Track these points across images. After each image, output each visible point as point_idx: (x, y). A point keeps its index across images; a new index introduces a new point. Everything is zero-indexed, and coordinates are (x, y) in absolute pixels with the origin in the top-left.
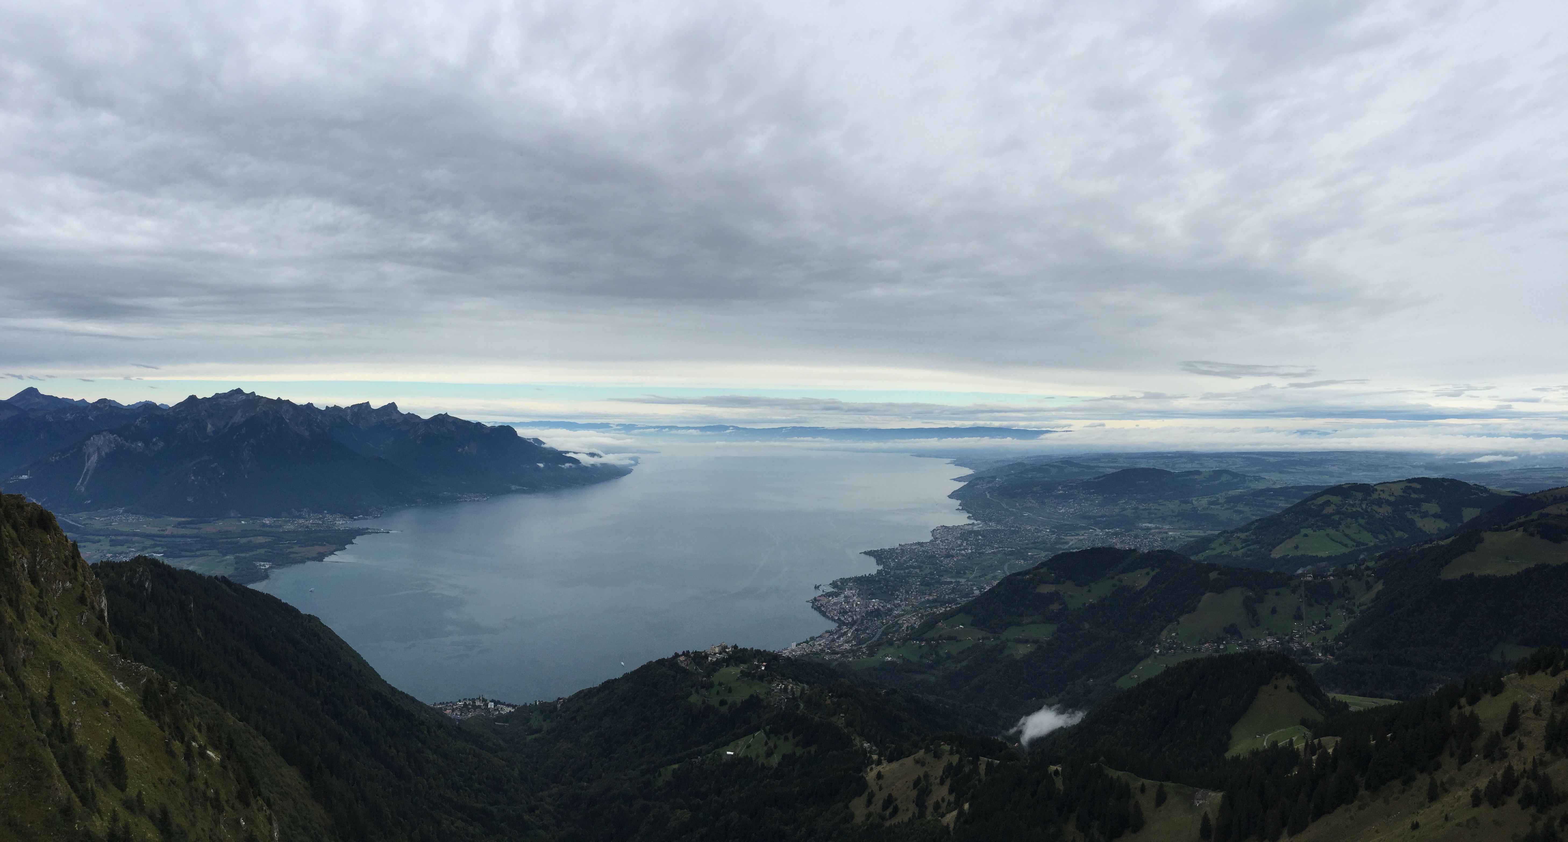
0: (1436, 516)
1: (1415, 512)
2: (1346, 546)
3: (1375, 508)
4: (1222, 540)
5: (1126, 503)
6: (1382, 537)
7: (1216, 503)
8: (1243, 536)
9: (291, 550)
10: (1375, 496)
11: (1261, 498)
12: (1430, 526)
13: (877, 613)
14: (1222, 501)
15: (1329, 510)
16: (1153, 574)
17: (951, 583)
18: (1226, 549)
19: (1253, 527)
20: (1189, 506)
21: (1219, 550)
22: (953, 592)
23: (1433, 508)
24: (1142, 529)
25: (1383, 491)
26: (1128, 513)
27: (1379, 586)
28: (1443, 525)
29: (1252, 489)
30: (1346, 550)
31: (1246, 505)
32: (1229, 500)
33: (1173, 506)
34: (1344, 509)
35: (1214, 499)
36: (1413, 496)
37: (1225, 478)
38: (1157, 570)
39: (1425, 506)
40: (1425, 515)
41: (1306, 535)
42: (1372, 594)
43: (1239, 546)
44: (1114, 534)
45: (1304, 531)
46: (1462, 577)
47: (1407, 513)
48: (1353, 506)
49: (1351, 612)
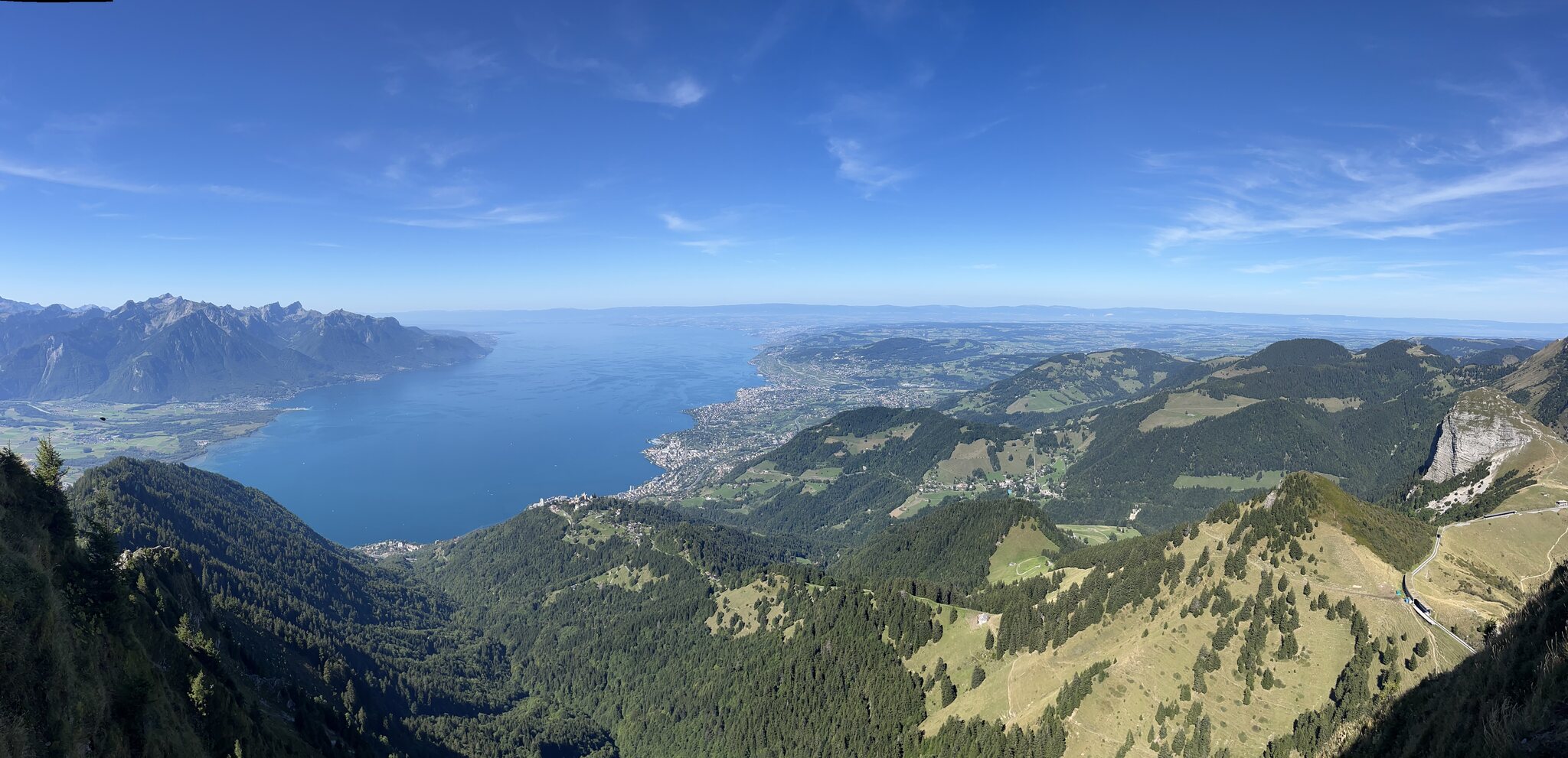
0: (1134, 379)
1: (1118, 376)
2: (1065, 403)
3: (1088, 372)
4: (967, 398)
5: (890, 367)
6: (1093, 396)
7: (961, 366)
8: (984, 395)
9: (224, 429)
10: (1088, 363)
11: (995, 363)
12: (1130, 387)
13: (696, 460)
14: (966, 365)
15: (1051, 375)
16: (916, 427)
17: (754, 434)
18: (971, 407)
19: (992, 388)
20: (940, 369)
21: (965, 407)
22: (755, 442)
23: (1132, 372)
24: (904, 388)
25: (1094, 359)
26: (893, 374)
27: (1092, 437)
28: (1140, 385)
29: (990, 356)
30: (1065, 407)
31: (985, 368)
32: (971, 364)
33: (928, 369)
34: (1064, 374)
35: (959, 363)
36: (1117, 362)
37: (968, 345)
38: (919, 424)
39: (1126, 371)
40: (1126, 378)
41: (1033, 396)
42: (1087, 443)
43: (981, 404)
44: (882, 392)
45: (1032, 392)
46: (1155, 429)
47: (1113, 376)
48: (1071, 371)
49: (1071, 458)
